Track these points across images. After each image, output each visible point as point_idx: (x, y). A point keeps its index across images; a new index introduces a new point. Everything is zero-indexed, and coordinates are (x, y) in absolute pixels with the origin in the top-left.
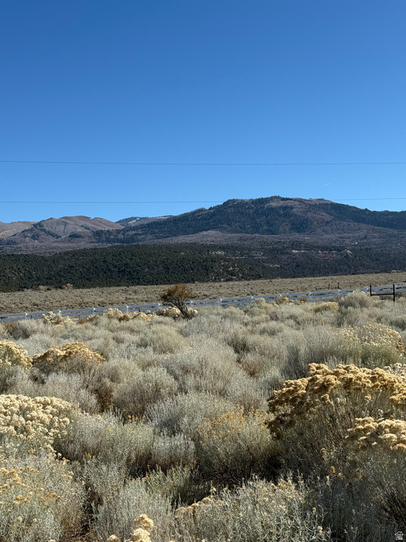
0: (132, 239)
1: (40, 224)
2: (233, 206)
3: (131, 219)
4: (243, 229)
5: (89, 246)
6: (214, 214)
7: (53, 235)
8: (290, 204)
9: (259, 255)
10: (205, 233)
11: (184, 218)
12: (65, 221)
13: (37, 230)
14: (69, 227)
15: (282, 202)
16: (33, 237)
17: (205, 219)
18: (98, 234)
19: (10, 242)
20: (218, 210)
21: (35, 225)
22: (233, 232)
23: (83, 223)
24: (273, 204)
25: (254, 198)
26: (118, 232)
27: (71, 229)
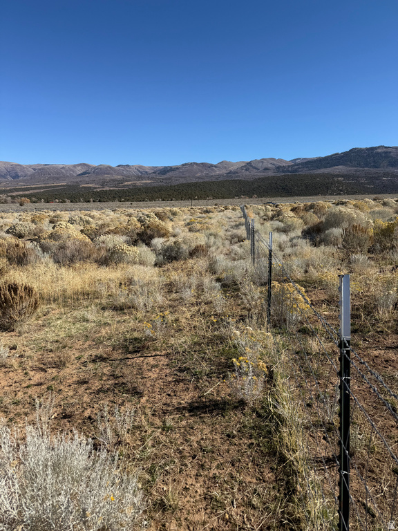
0: (296, 171)
1: (250, 163)
2: (355, 152)
3: (298, 159)
4: (359, 165)
5: (273, 174)
6: (343, 157)
7: (256, 168)
8: (389, 150)
9: (363, 180)
10: (336, 167)
11: (326, 158)
12: (262, 161)
13: (249, 166)
14: (264, 164)
15: (385, 149)
16: (246, 170)
17: (338, 159)
18: (278, 168)
19: (235, 173)
20: (346, 154)
21: (247, 164)
22: (352, 166)
23: (272, 162)
24: (379, 151)
25: (368, 147)
26: (289, 166)
27: (265, 165)
